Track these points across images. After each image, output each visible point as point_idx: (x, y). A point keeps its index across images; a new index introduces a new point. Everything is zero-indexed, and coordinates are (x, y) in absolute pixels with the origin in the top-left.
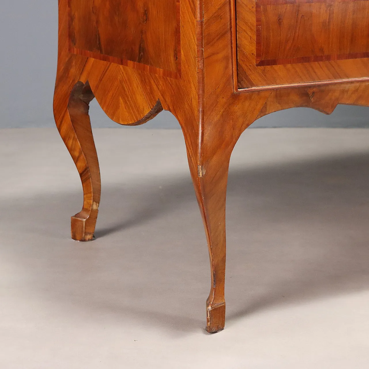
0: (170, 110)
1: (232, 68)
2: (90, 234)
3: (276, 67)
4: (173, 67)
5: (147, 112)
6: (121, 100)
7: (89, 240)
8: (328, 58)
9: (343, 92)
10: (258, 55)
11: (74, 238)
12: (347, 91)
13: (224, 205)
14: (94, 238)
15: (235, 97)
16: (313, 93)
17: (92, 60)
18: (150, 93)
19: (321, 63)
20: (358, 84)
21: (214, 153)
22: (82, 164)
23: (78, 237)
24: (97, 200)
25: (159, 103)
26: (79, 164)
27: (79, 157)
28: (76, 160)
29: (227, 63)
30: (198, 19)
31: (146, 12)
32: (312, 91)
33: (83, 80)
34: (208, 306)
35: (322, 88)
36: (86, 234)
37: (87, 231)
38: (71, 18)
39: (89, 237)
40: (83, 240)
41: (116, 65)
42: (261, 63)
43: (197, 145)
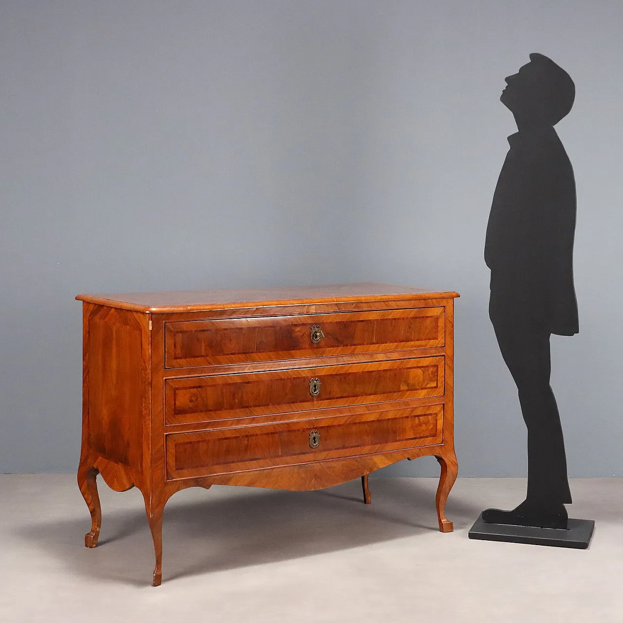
0: (137, 487)
1: (165, 472)
2: (95, 544)
3: (184, 470)
4: (140, 470)
5: (128, 487)
6: (115, 480)
7: (94, 547)
8: (207, 465)
9: (214, 480)
10: (176, 466)
11: (86, 546)
12: (216, 479)
14: (97, 546)
15: (166, 484)
17: (101, 458)
18: (129, 479)
19: (204, 468)
20: (221, 476)
21: (157, 506)
22: (91, 507)
23: (88, 545)
24: (99, 526)
25: (133, 484)
27: (90, 503)
28: (88, 505)
29: (162, 470)
30: (151, 452)
31: (128, 443)
32: (200, 480)
33: (95, 466)
34: (154, 574)
35: (204, 478)
36: (93, 544)
37: (94, 542)
38: (89, 435)
39: (95, 545)
40: (91, 547)
41: (113, 463)
42: (177, 469)
43: (149, 505)
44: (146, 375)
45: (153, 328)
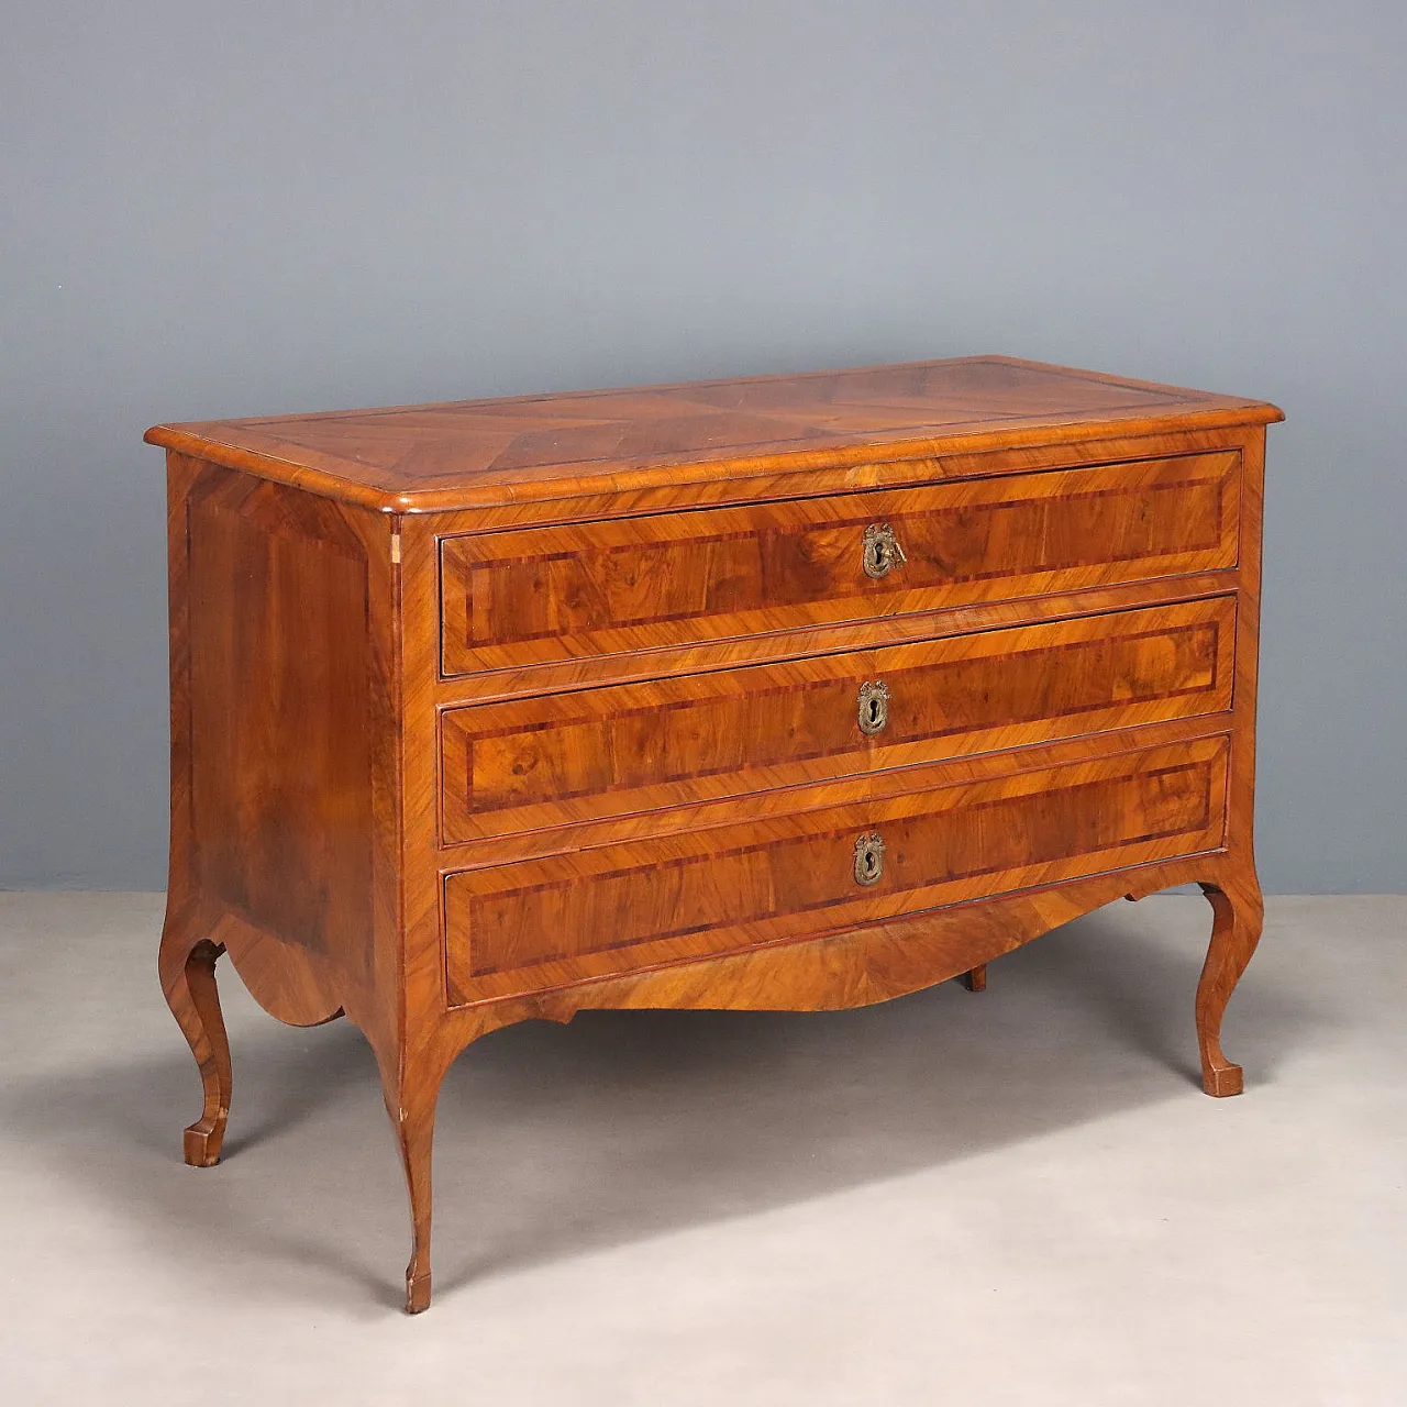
1: (440, 984)
2: (214, 1154)
3: (495, 976)
4: (363, 977)
6: (281, 989)
7: (212, 1165)
8: (564, 957)
9: (583, 997)
10: (473, 964)
11: (189, 1162)
12: (589, 994)
13: (429, 1151)
14: (219, 1160)
15: (445, 1018)
16: (544, 1002)
17: (232, 918)
18: (327, 994)
19: (554, 963)
23: (195, 1159)
24: (226, 1104)
25: (341, 1011)
26: (198, 1051)
27: (199, 1041)
29: (435, 978)
30: (399, 930)
31: (325, 891)
32: (542, 1000)
33: (212, 937)
34: (408, 1279)
35: (555, 994)
36: (208, 1156)
37: (211, 1151)
38: (195, 845)
39: (212, 1160)
40: (203, 1165)
41: (272, 938)
42: (477, 973)
43: (397, 1083)
44: (381, 696)
45: (402, 559)
